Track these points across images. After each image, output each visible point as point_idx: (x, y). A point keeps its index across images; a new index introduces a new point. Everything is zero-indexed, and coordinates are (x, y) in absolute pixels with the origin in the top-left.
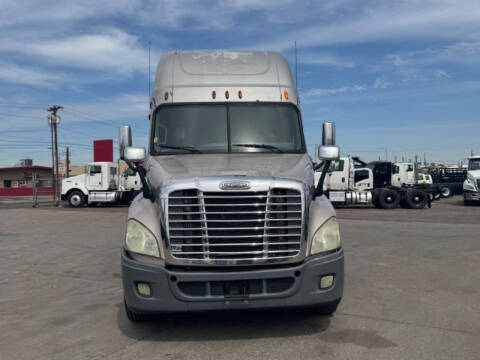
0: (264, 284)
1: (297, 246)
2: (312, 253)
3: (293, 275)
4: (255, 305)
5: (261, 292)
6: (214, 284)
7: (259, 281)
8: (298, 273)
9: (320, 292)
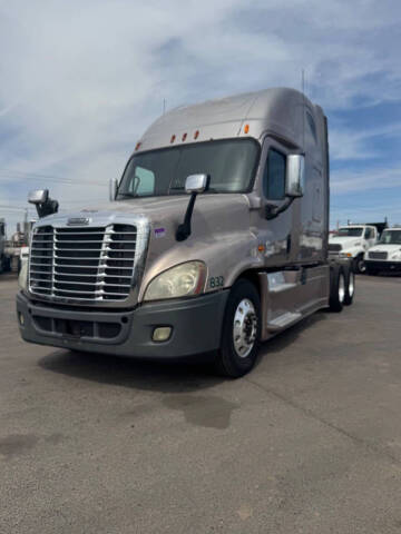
0: (95, 327)
1: (127, 290)
2: (146, 298)
3: (120, 321)
4: (89, 348)
5: (92, 335)
6: (58, 321)
7: (91, 323)
8: (125, 320)
9: (152, 344)
